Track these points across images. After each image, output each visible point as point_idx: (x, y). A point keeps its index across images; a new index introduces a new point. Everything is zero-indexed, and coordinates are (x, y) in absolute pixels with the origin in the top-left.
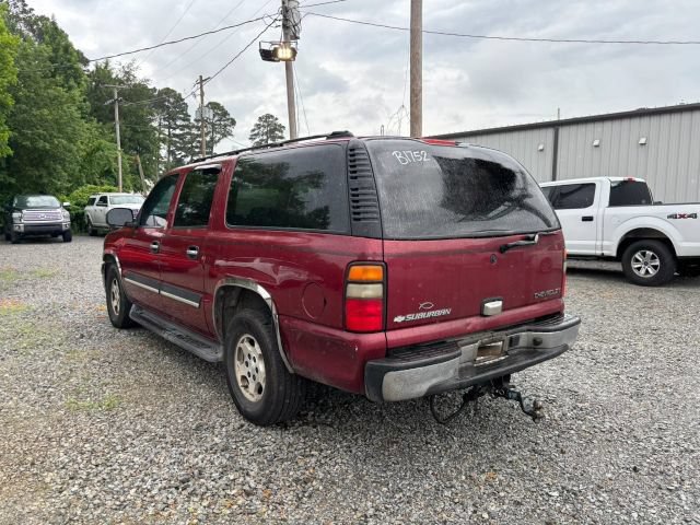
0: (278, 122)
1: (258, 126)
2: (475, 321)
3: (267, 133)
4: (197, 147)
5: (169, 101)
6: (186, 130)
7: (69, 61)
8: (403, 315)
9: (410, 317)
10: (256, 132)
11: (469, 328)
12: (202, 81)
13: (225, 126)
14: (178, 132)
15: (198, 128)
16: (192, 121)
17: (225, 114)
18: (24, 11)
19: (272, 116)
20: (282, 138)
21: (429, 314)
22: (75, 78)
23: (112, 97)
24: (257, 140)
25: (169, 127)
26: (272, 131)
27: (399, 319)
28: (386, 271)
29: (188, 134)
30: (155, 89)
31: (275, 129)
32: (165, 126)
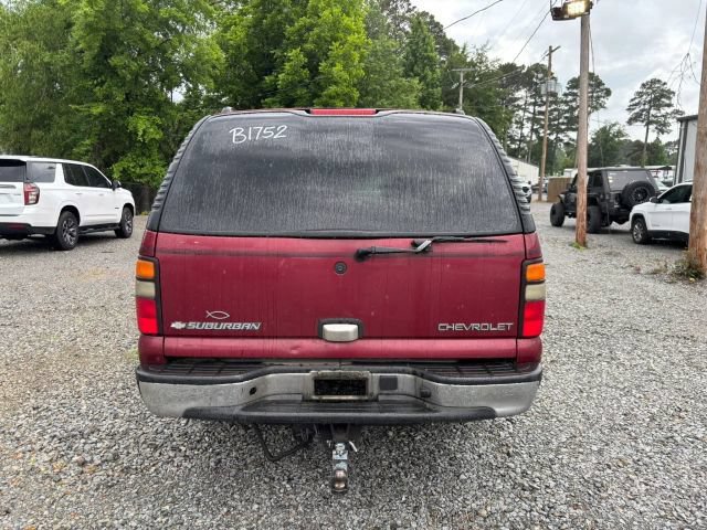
0: (667, 87)
1: (640, 94)
2: (308, 345)
3: (650, 102)
4: (563, 124)
5: (537, 78)
6: (553, 107)
7: (426, 51)
8: (183, 322)
9: (193, 325)
10: (637, 101)
11: (294, 352)
12: (551, 51)
13: (598, 97)
14: (543, 109)
15: (566, 103)
16: (560, 96)
17: (600, 84)
18: (409, 10)
19: (659, 81)
20: (669, 105)
21: (223, 326)
22: (431, 67)
23: (458, 80)
24: (637, 110)
25: (535, 104)
26: (657, 99)
27: (178, 325)
28: (157, 268)
29: (555, 110)
30: (523, 67)
31: (662, 96)
32: (530, 104)
